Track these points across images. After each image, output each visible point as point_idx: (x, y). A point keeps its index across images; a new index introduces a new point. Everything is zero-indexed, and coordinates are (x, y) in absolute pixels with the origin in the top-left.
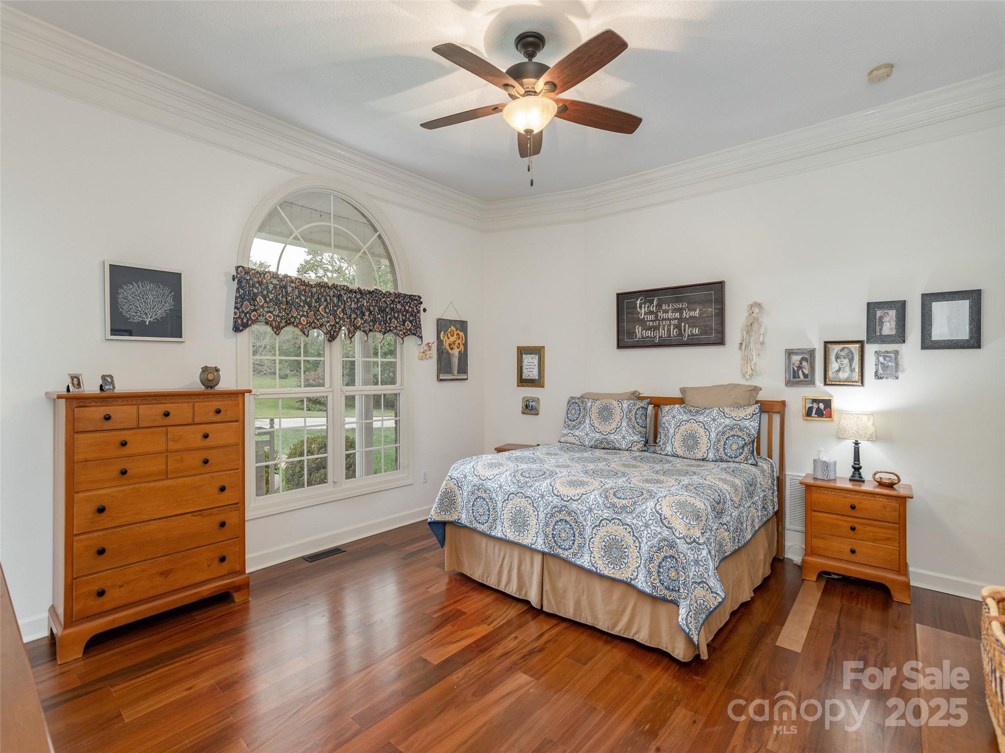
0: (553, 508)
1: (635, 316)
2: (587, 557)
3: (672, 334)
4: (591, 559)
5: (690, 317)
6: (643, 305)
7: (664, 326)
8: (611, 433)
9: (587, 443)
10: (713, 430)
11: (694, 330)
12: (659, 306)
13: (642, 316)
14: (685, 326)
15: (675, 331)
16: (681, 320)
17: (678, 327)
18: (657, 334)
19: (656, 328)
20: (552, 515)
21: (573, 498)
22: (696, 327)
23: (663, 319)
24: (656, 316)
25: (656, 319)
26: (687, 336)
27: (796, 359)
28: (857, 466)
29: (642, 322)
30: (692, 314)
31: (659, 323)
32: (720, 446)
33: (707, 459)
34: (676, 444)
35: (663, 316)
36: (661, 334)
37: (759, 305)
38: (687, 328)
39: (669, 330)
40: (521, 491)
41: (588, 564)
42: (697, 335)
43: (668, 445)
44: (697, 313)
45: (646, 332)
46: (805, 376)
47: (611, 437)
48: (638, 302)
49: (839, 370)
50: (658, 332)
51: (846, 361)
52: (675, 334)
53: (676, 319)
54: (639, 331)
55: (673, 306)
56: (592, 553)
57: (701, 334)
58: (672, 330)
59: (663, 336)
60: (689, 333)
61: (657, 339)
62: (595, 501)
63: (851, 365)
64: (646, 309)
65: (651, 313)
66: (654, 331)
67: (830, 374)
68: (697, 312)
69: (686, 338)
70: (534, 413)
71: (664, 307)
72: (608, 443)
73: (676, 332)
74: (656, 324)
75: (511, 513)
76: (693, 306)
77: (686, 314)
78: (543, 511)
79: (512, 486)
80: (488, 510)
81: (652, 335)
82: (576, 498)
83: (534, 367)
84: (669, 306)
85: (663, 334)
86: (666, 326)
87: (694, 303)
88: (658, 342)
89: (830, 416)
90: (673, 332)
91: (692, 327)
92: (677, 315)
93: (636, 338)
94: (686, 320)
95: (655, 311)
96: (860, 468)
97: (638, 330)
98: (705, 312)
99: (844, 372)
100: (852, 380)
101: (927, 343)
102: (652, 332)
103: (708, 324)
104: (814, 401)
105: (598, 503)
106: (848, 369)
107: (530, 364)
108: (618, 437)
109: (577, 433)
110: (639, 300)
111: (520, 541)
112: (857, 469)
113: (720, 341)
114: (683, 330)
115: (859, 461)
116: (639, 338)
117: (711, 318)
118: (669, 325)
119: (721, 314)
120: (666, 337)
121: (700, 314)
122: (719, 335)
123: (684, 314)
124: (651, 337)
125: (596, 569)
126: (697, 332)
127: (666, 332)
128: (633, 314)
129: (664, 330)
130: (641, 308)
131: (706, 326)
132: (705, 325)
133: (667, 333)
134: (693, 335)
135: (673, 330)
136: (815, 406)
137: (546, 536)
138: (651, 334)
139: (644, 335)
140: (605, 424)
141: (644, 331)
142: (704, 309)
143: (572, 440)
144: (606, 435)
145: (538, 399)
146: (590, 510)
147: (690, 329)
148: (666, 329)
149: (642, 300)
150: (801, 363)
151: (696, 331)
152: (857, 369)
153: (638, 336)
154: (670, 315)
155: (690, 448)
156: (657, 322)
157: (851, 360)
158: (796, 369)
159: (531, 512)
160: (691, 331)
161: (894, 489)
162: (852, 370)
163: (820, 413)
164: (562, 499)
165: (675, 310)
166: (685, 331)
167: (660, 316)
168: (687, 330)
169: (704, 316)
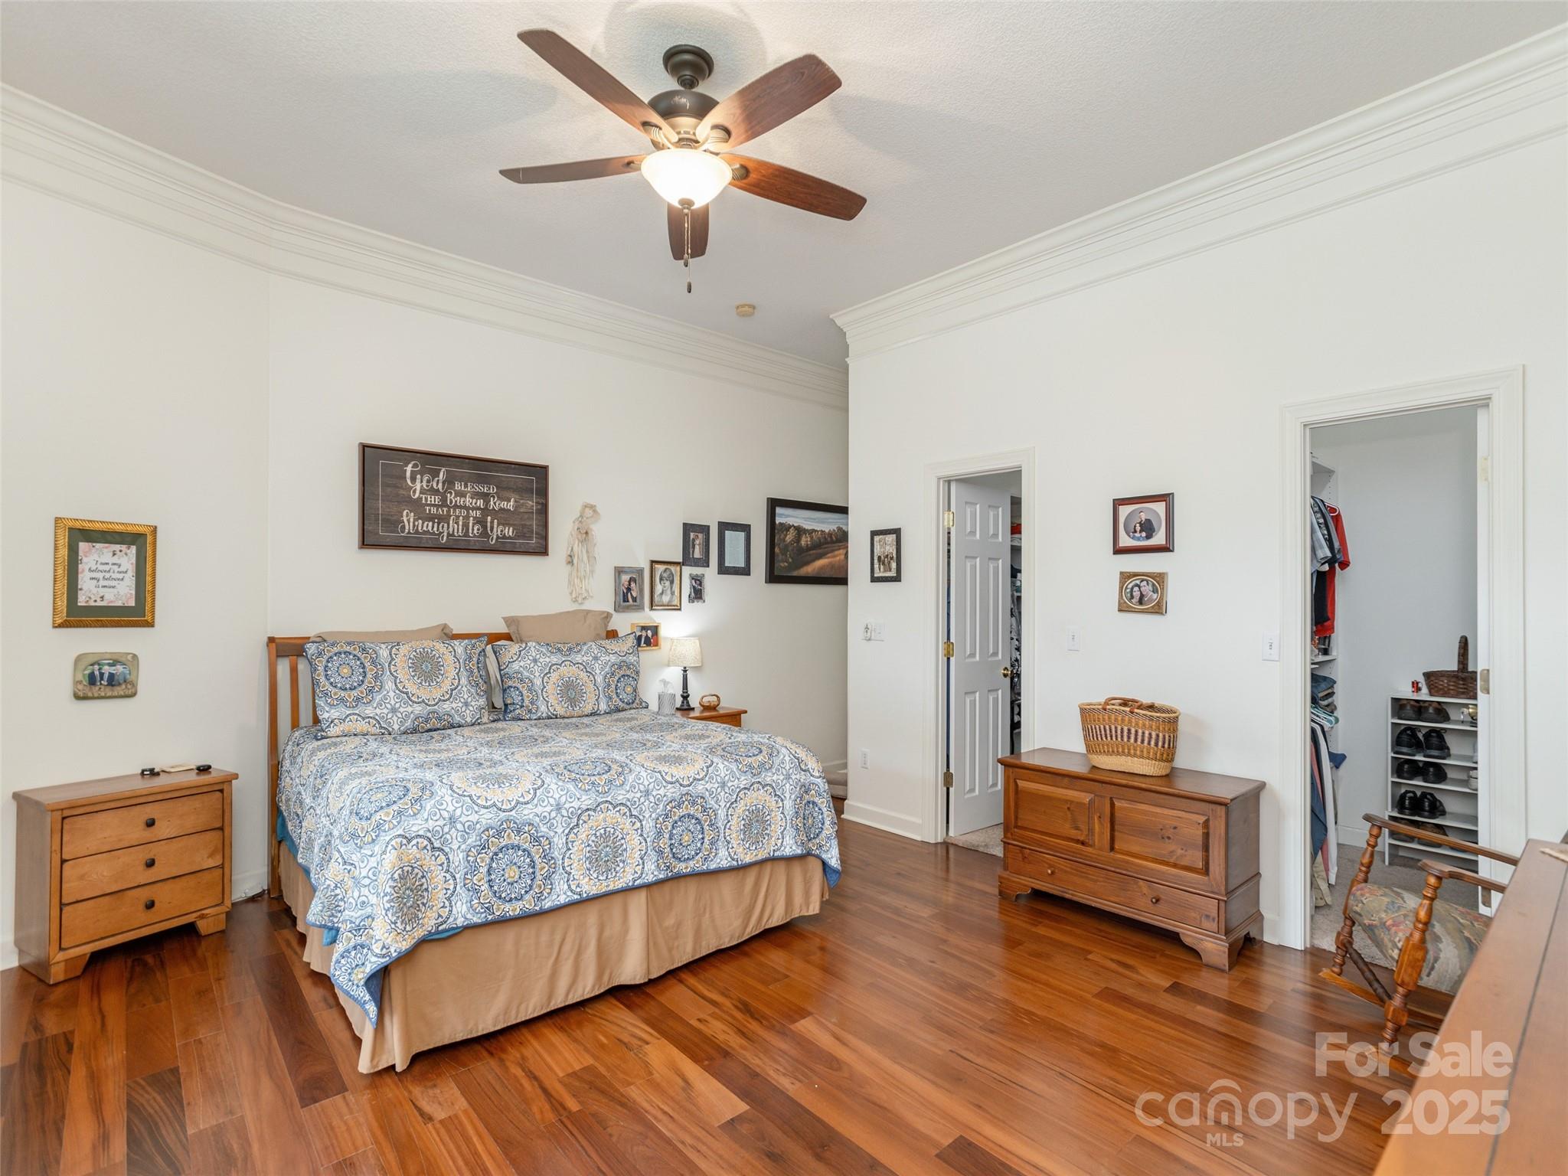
0: (667, 804)
1: (402, 492)
2: (723, 852)
3: (470, 531)
4: (729, 852)
5: (501, 509)
6: (419, 476)
7: (458, 517)
8: (444, 701)
9: (396, 727)
10: (598, 671)
11: (507, 530)
12: (449, 482)
13: (417, 495)
14: (492, 522)
15: (476, 528)
16: (485, 511)
17: (481, 522)
18: (445, 529)
19: (443, 519)
20: (667, 816)
21: (697, 777)
22: (509, 525)
23: (456, 506)
24: (444, 500)
25: (444, 503)
26: (495, 537)
27: (625, 578)
28: (685, 695)
29: (417, 506)
30: (504, 505)
31: (448, 512)
32: (612, 692)
33: (598, 712)
34: (552, 700)
35: (456, 501)
36: (451, 530)
37: (592, 507)
38: (495, 526)
39: (466, 525)
40: (604, 799)
41: (726, 861)
42: (509, 538)
43: (539, 703)
44: (510, 505)
45: (423, 523)
46: (634, 599)
47: (444, 706)
48: (409, 469)
49: (662, 594)
50: (446, 525)
51: (668, 583)
52: (475, 532)
53: (479, 508)
54: (409, 521)
55: (473, 487)
56: (729, 843)
57: (517, 537)
58: (471, 525)
59: (456, 534)
60: (499, 533)
61: (445, 538)
62: (727, 771)
63: (671, 588)
64: (424, 484)
65: (436, 492)
66: (439, 524)
67: (656, 598)
68: (512, 504)
69: (494, 541)
70: (122, 693)
71: (458, 486)
72: (439, 719)
73: (478, 530)
74: (443, 511)
75: (589, 845)
76: (506, 494)
77: (495, 503)
78: (651, 816)
79: (584, 797)
80: (529, 865)
81: (435, 529)
82: (701, 776)
83: (120, 576)
84: (466, 486)
85: (456, 531)
86: (461, 518)
87: (508, 489)
88: (446, 541)
89: (656, 644)
90: (473, 530)
91: (503, 525)
92: (480, 503)
93: (403, 532)
94: (495, 513)
95: (441, 490)
96: (688, 696)
97: (408, 519)
98: (522, 505)
99: (666, 595)
100: (673, 604)
101: (723, 570)
102: (436, 524)
103: (527, 523)
104: (644, 628)
105: (732, 771)
106: (669, 592)
107: (107, 568)
108: (456, 705)
109: (369, 711)
110: (410, 465)
111: (611, 888)
112: (685, 697)
113: (543, 551)
114: (489, 529)
115: (687, 689)
116: (409, 533)
117: (531, 515)
118: (467, 517)
119: (544, 510)
120: (459, 536)
121: (516, 507)
122: (541, 541)
123: (492, 503)
124: (433, 533)
125: (737, 861)
126: (511, 534)
127: (460, 527)
128: (398, 487)
129: (457, 523)
130: (413, 479)
131: (524, 526)
132: (522, 525)
133: (462, 530)
134: (504, 537)
135: (473, 526)
136: (644, 634)
137: (660, 853)
138: (433, 527)
139: (420, 528)
140: (430, 685)
141: (420, 521)
142: (522, 501)
143: (361, 726)
144: (435, 705)
145: (135, 656)
146: (723, 785)
147: (501, 528)
148: (461, 523)
149: (415, 466)
150: (630, 585)
151: (509, 532)
152: (677, 593)
153: (407, 528)
154: (468, 501)
155: (573, 702)
156: (445, 509)
157: (672, 582)
158: (625, 591)
159: (628, 826)
160: (502, 531)
161: (717, 711)
162: (673, 593)
163: (648, 642)
164: (681, 785)
165: (477, 495)
166: (492, 530)
167: (451, 500)
168: (495, 530)
169: (522, 510)
